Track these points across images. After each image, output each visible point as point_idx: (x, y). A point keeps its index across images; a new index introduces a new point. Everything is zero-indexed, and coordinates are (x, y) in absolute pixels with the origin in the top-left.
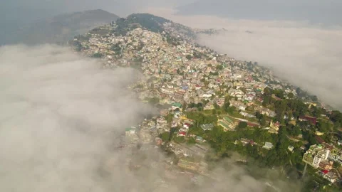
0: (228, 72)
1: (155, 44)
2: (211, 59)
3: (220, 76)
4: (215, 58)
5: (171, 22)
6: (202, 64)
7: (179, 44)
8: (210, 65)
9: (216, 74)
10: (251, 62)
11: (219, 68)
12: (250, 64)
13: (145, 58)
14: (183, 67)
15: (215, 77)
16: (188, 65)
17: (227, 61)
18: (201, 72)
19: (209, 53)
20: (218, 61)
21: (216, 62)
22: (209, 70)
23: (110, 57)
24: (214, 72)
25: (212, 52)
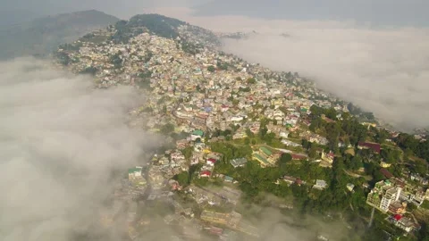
0: (263, 87)
1: (167, 53)
2: (239, 70)
3: (252, 93)
4: (245, 69)
5: (188, 24)
6: (228, 77)
7: (198, 52)
8: (239, 79)
9: (247, 90)
10: (290, 73)
11: (251, 82)
12: (288, 75)
13: (154, 72)
14: (205, 82)
15: (246, 94)
16: (210, 79)
17: (260, 73)
18: (228, 88)
19: (238, 63)
20: (249, 73)
21: (246, 74)
22: (238, 85)
23: (107, 72)
24: (244, 87)
25: (241, 61)
